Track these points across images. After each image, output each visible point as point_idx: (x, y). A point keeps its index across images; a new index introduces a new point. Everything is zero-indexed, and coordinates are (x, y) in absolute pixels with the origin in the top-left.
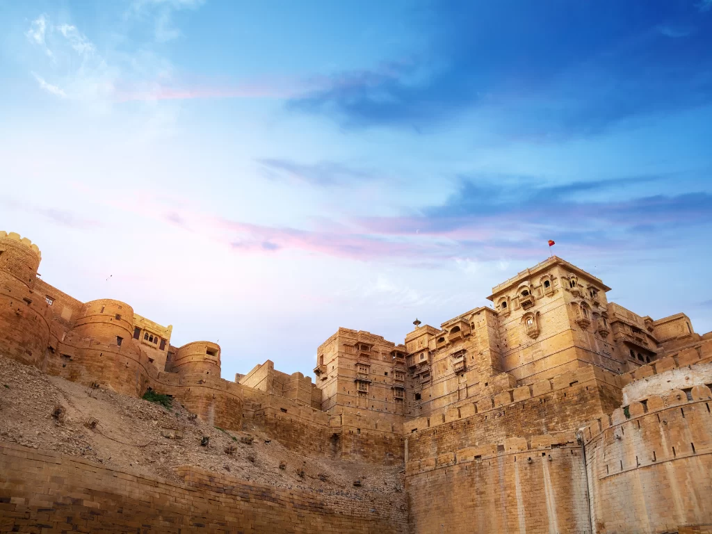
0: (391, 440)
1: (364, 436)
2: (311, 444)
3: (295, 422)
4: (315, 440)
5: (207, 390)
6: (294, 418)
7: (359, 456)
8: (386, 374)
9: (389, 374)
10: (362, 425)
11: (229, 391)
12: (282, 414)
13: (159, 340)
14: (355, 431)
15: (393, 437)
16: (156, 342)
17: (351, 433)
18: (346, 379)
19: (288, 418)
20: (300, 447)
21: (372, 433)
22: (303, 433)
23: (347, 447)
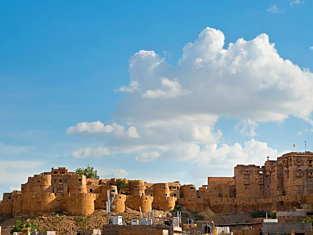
0: (255, 205)
1: (245, 205)
2: (227, 210)
3: (221, 204)
4: (228, 208)
5: (191, 203)
6: (220, 203)
7: (243, 212)
8: (256, 179)
9: (257, 179)
10: (244, 202)
11: (198, 201)
12: (216, 203)
13: (177, 188)
14: (242, 204)
15: (256, 204)
16: (176, 188)
17: (240, 205)
18: (240, 184)
19: (218, 204)
20: (223, 212)
21: (248, 204)
22: (224, 207)
23: (239, 210)
